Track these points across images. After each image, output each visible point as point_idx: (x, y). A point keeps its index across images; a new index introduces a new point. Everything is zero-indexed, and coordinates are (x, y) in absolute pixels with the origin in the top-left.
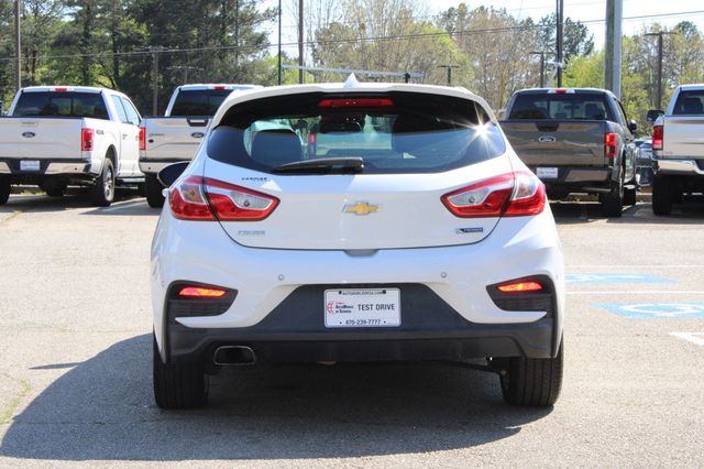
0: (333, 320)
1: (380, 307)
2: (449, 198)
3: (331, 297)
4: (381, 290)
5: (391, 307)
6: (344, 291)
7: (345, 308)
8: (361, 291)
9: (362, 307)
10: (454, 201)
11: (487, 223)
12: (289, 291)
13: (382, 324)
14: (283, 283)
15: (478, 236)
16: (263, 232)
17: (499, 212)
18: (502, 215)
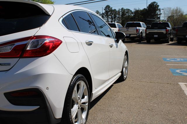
15: (7, 67)
17: (19, 56)
18: (21, 57)
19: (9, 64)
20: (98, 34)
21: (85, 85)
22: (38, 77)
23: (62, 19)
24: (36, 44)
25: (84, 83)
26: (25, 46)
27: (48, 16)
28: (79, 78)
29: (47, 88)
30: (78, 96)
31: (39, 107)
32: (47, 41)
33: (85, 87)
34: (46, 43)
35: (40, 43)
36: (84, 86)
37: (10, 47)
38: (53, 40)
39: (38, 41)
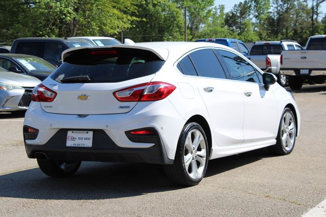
0: (69, 143)
1: (86, 139)
2: (116, 93)
3: (70, 134)
4: (86, 132)
5: (89, 139)
6: (74, 131)
7: (73, 139)
8: (80, 132)
9: (79, 138)
10: (118, 95)
11: (132, 104)
12: (56, 131)
13: (86, 146)
14: (51, 127)
15: (127, 110)
16: (51, 107)
17: (137, 100)
18: (139, 101)
19: (129, 107)
20: (227, 78)
21: (202, 136)
22: (154, 118)
23: (177, 63)
24: (151, 89)
25: (201, 134)
26: (143, 91)
27: (162, 62)
28: (194, 125)
29: (162, 128)
30: (193, 146)
31: (154, 144)
32: (162, 86)
33: (202, 138)
34: (161, 89)
35: (155, 89)
36: (200, 137)
37: (129, 92)
38: (168, 85)
39: (153, 87)
